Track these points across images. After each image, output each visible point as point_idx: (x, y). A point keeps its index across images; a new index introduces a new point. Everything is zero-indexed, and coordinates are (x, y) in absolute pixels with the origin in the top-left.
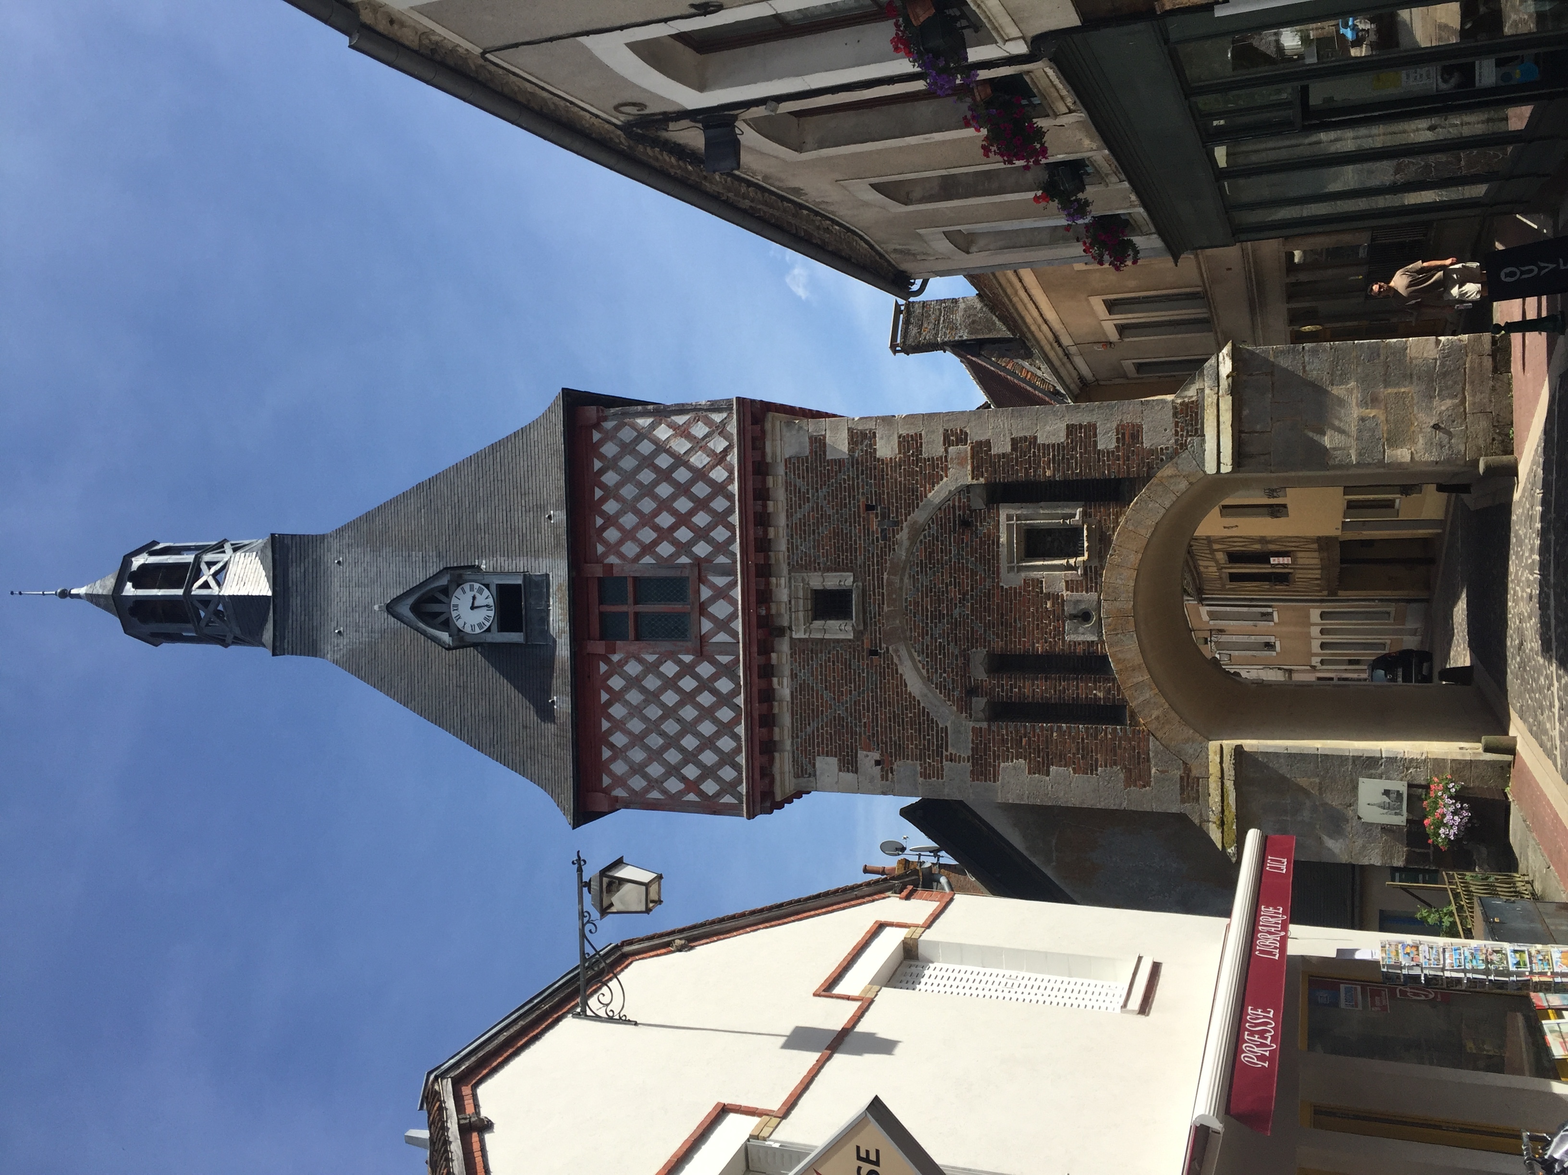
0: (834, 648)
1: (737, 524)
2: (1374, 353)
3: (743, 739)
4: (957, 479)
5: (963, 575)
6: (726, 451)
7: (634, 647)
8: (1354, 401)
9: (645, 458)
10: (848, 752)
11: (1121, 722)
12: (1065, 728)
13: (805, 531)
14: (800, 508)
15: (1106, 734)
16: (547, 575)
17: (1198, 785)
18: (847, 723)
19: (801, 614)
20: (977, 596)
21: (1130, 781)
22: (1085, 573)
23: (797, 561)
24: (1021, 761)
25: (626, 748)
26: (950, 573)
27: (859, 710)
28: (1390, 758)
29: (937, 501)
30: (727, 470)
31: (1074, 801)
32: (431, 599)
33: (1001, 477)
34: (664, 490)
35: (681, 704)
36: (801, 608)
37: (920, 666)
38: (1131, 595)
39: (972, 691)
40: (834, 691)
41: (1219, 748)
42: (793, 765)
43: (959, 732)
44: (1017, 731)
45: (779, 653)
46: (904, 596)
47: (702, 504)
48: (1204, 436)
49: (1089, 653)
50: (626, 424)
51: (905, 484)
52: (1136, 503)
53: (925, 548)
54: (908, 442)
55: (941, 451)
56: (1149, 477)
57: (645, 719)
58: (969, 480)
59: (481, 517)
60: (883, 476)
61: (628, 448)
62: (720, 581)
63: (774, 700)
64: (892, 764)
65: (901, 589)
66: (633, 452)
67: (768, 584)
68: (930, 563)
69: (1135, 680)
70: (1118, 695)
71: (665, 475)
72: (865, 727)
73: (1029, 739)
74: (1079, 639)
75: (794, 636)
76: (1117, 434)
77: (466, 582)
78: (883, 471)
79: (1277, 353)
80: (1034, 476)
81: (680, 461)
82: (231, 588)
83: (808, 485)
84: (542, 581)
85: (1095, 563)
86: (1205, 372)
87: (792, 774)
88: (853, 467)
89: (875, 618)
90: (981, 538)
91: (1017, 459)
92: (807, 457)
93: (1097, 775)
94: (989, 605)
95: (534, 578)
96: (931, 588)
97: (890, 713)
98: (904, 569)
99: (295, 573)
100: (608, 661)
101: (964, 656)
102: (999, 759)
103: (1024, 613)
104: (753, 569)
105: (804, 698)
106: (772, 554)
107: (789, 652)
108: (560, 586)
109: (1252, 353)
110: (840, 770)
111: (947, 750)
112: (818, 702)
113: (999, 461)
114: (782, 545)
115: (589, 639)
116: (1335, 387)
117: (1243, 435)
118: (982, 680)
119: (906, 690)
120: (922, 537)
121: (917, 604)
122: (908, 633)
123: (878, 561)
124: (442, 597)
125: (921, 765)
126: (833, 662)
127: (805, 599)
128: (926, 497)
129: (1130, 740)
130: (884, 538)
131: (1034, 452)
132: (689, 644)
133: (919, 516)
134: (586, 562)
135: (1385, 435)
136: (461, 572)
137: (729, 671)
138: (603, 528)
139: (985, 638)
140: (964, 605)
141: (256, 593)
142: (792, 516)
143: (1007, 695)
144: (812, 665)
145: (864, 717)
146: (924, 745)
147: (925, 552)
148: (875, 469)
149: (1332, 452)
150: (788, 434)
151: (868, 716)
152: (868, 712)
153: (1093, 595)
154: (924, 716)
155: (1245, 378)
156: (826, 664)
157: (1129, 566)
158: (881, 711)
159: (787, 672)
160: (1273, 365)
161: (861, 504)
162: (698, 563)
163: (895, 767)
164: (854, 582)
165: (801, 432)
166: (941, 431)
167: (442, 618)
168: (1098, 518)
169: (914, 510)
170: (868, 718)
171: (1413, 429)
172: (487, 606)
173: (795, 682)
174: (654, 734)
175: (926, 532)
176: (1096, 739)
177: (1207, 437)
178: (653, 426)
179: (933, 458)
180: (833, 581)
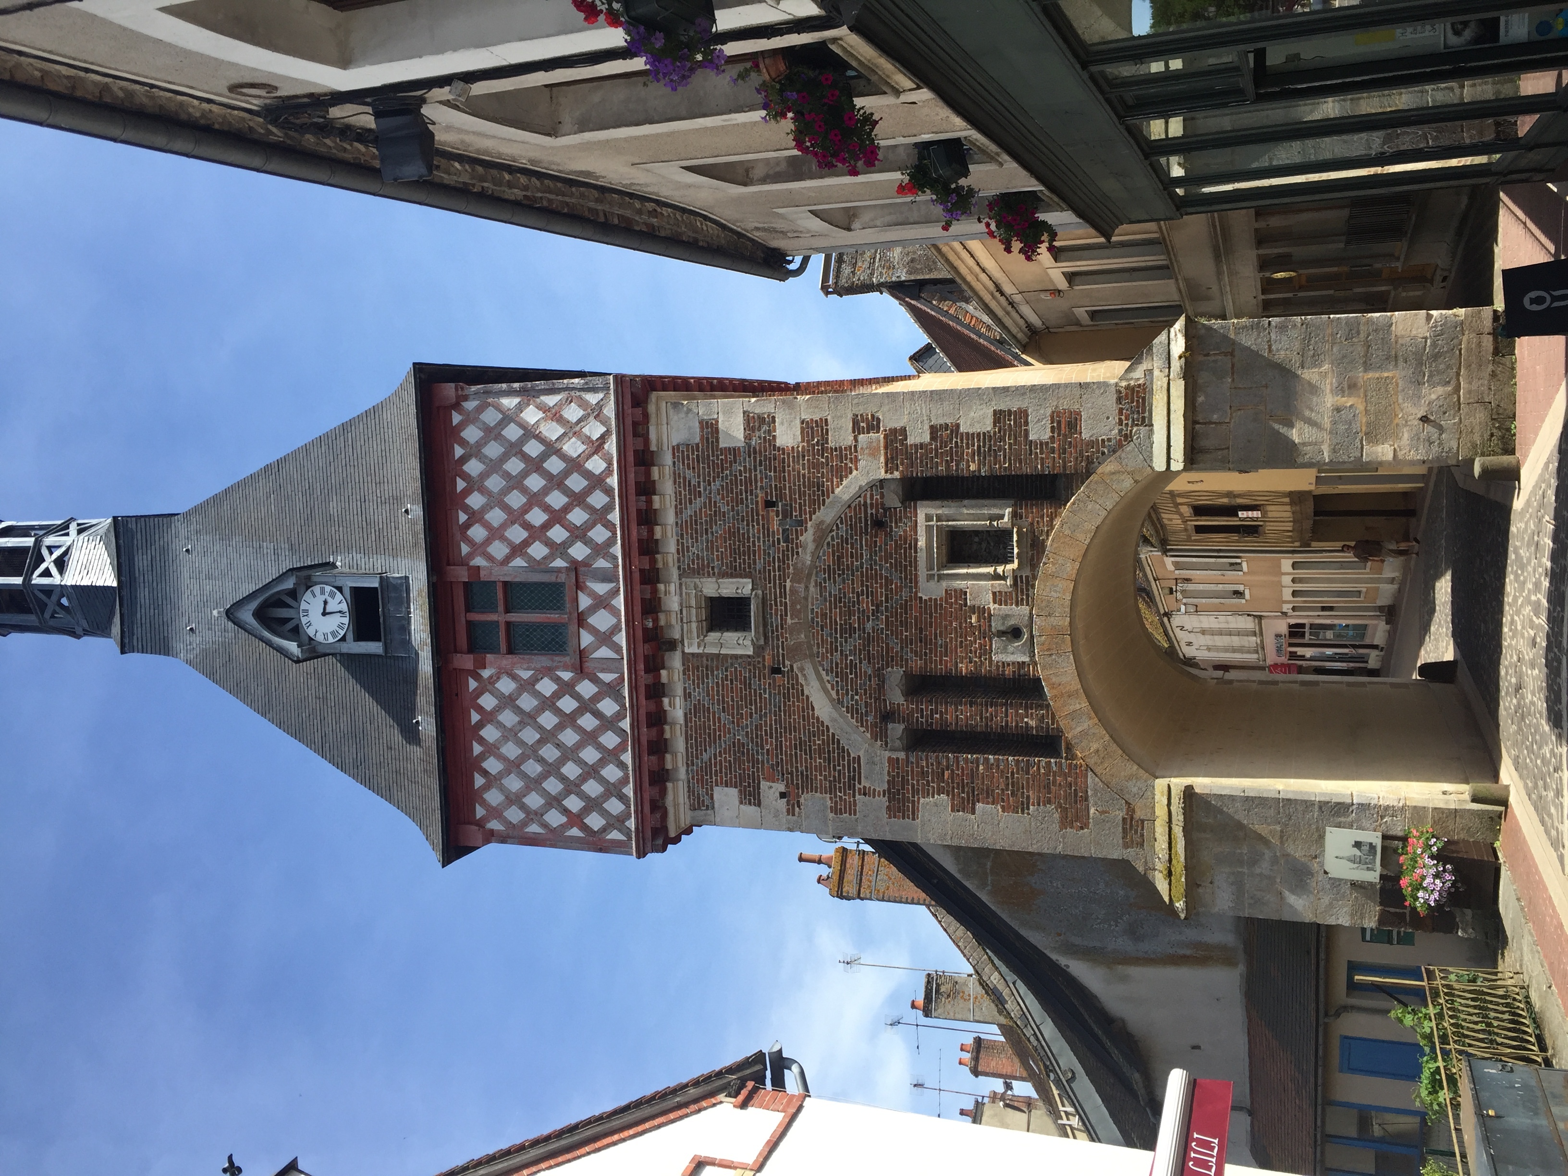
0: (732, 664)
1: (618, 523)
2: (1352, 331)
3: (630, 768)
4: (868, 473)
5: (876, 583)
6: (603, 438)
7: (507, 661)
8: (1328, 387)
9: (512, 445)
10: (749, 783)
11: (1056, 753)
12: (992, 761)
13: (696, 530)
14: (691, 503)
15: (1039, 768)
16: (407, 578)
17: (1143, 829)
18: (748, 750)
19: (694, 625)
20: (892, 608)
21: (1065, 822)
22: (1015, 584)
23: (688, 565)
24: (943, 796)
25: (501, 775)
26: (862, 581)
27: (761, 735)
28: (1362, 805)
29: (846, 497)
30: (605, 460)
31: (1002, 842)
32: (277, 602)
33: (919, 471)
34: (535, 482)
35: (560, 727)
36: (694, 619)
37: (829, 686)
38: (1068, 610)
39: (887, 716)
40: (733, 713)
41: (1166, 789)
42: (689, 797)
43: (874, 763)
44: (939, 763)
45: (670, 669)
46: (810, 607)
47: (578, 499)
48: (1152, 425)
49: (1019, 675)
50: (489, 404)
51: (809, 478)
52: (1074, 503)
53: (833, 551)
54: (812, 428)
55: (849, 440)
56: (1089, 473)
57: (521, 743)
58: (882, 474)
59: (334, 507)
60: (784, 467)
61: (493, 433)
62: (601, 588)
63: (665, 723)
64: (799, 796)
65: (806, 598)
66: (498, 437)
67: (655, 591)
68: (839, 570)
69: (1072, 708)
70: (1053, 724)
71: (535, 465)
72: (768, 755)
73: (952, 771)
74: (1008, 660)
75: (687, 650)
76: (1052, 423)
77: (316, 584)
78: (784, 462)
79: (1238, 329)
80: (957, 470)
81: (552, 449)
82: (73, 578)
83: (699, 477)
84: (401, 584)
85: (1026, 573)
86: (1154, 350)
87: (687, 806)
88: (750, 457)
89: (777, 631)
90: (896, 541)
91: (936, 450)
92: (697, 445)
93: (1028, 814)
94: (906, 618)
95: (391, 580)
96: (841, 598)
97: (795, 740)
98: (809, 575)
99: (142, 561)
100: (477, 677)
101: (879, 675)
102: (918, 794)
103: (946, 628)
104: (637, 576)
105: (700, 721)
106: (658, 556)
107: (681, 669)
108: (420, 592)
109: (1209, 329)
110: (741, 803)
111: (860, 783)
112: (714, 725)
113: (916, 452)
114: (671, 547)
115: (456, 652)
116: (1305, 371)
117: (1197, 426)
118: (898, 704)
119: (813, 714)
120: (829, 539)
121: (824, 615)
122: (815, 649)
123: (779, 566)
124: (289, 601)
125: (831, 799)
126: (731, 680)
127: (698, 608)
128: (833, 492)
129: (1065, 776)
130: (786, 540)
131: (957, 442)
132: (567, 659)
133: (826, 514)
134: (449, 564)
135: (1364, 429)
136: (311, 572)
137: (612, 690)
138: (468, 525)
139: (902, 657)
140: (877, 618)
141: (100, 583)
142: (681, 513)
143: (927, 721)
144: (708, 683)
145: (767, 744)
146: (834, 777)
147: (833, 556)
148: (775, 459)
149: (1301, 447)
150: (676, 418)
151: (772, 742)
152: (771, 737)
153: (1024, 609)
154: (833, 744)
155: (1201, 358)
156: (722, 682)
157: (1065, 576)
158: (786, 737)
159: (679, 691)
160: (1233, 343)
161: (759, 499)
162: (575, 567)
163: (802, 800)
164: (753, 590)
165: (690, 415)
166: (850, 416)
167: (290, 625)
168: (1030, 520)
169: (819, 508)
170: (771, 745)
171: (1396, 421)
172: (340, 612)
173: (688, 703)
174: (531, 760)
175: (834, 533)
176: (1028, 773)
177: (1156, 428)
178: (520, 408)
179: (841, 448)
180: (730, 588)
